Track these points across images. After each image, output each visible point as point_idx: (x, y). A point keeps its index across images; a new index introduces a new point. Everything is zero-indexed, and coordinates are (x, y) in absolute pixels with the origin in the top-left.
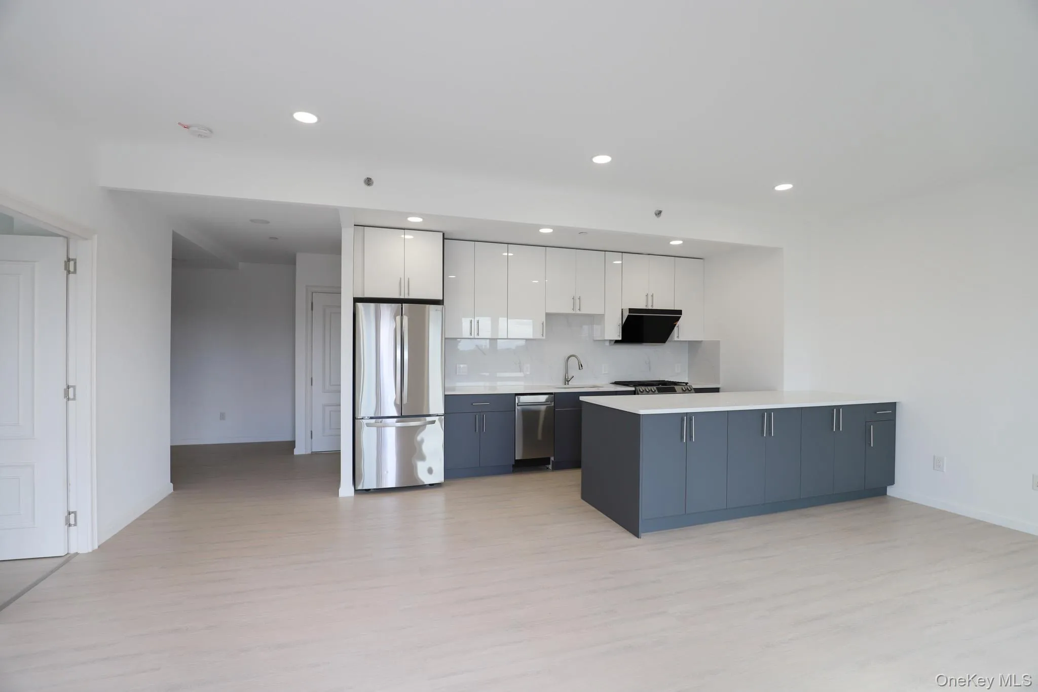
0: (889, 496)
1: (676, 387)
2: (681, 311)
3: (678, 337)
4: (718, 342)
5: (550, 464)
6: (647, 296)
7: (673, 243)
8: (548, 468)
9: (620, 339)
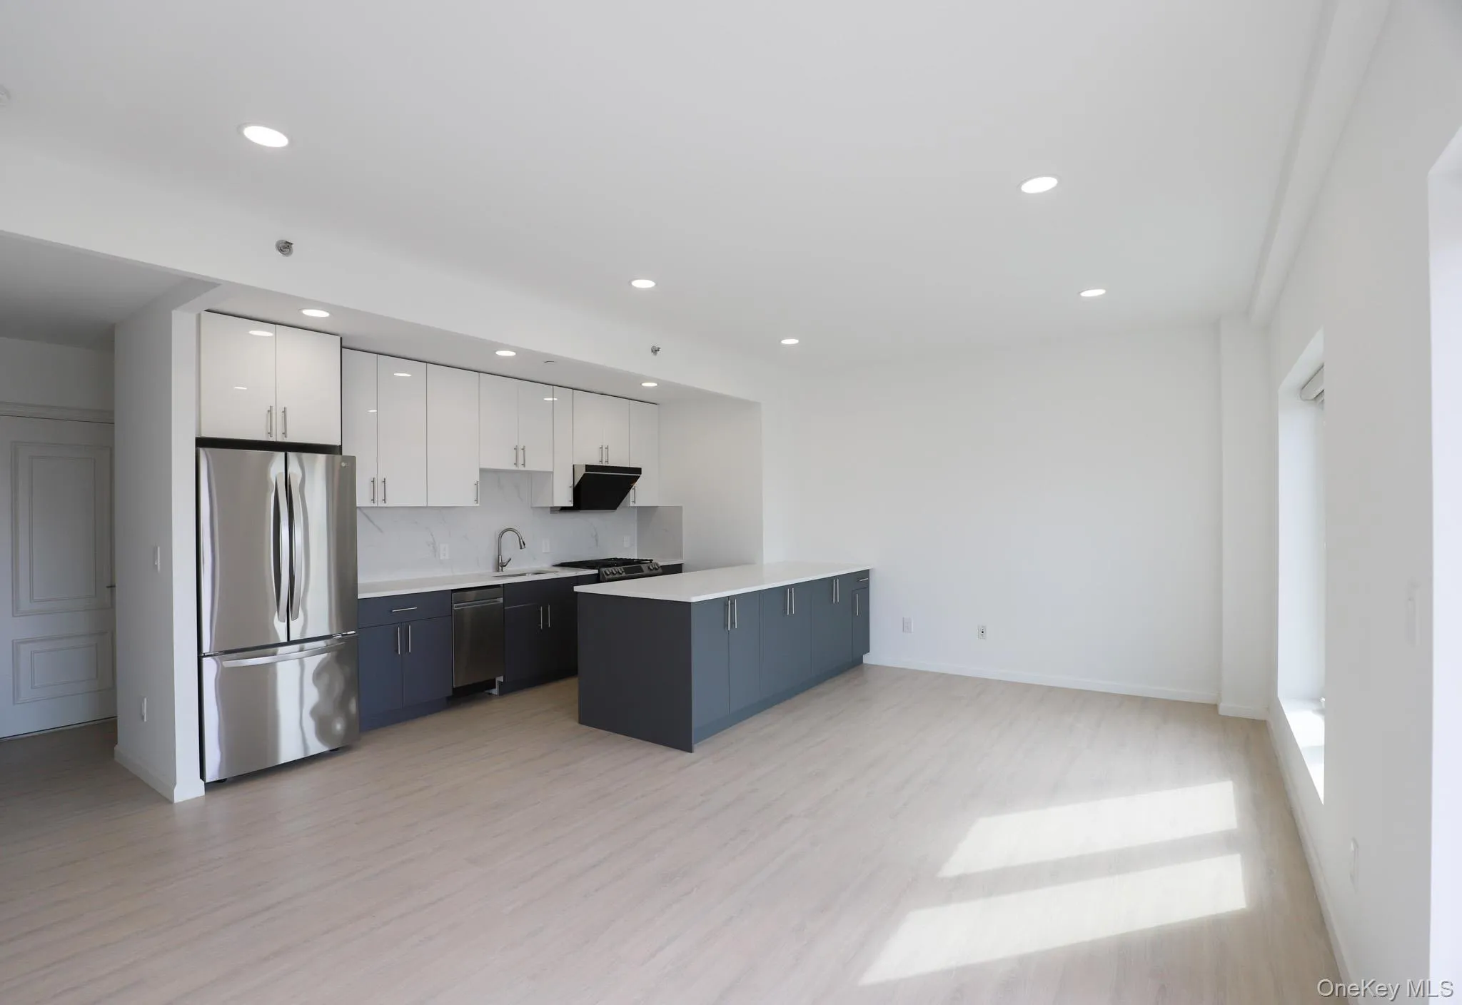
0: (866, 664)
1: (644, 567)
2: (640, 469)
3: (634, 502)
4: (681, 508)
5: (495, 688)
6: (602, 448)
7: (645, 385)
8: (490, 694)
9: (572, 505)
